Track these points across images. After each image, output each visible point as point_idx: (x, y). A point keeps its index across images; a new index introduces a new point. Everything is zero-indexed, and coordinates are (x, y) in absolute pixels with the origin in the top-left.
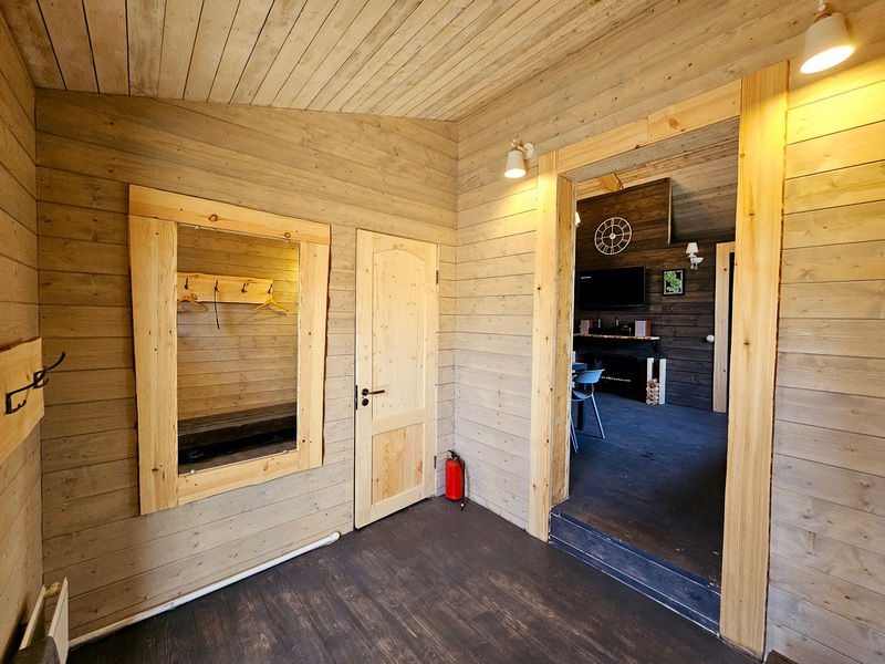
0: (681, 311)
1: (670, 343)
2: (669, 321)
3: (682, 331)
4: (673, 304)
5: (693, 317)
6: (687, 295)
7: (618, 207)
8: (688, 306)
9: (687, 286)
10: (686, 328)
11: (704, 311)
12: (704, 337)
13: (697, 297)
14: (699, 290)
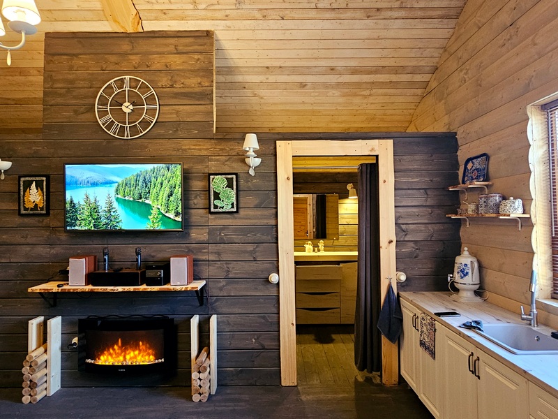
0: (235, 238)
1: (221, 289)
2: (219, 254)
3: (237, 270)
4: (224, 227)
5: (250, 247)
6: (242, 212)
7: (135, 59)
8: (243, 230)
9: (241, 200)
10: (243, 263)
11: (265, 237)
12: (266, 276)
13: (255, 217)
14: (257, 207)
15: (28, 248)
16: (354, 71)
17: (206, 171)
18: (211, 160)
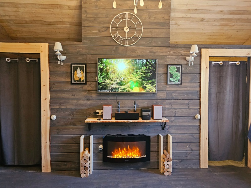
0: (179, 97)
1: (172, 122)
4: (174, 92)
5: (186, 102)
6: (183, 84)
7: (130, 3)
9: (183, 78)
10: (183, 109)
11: (194, 97)
12: (194, 115)
13: (190, 87)
14: (190, 82)
15: (75, 101)
16: (232, 13)
17: (166, 63)
18: (168, 58)
